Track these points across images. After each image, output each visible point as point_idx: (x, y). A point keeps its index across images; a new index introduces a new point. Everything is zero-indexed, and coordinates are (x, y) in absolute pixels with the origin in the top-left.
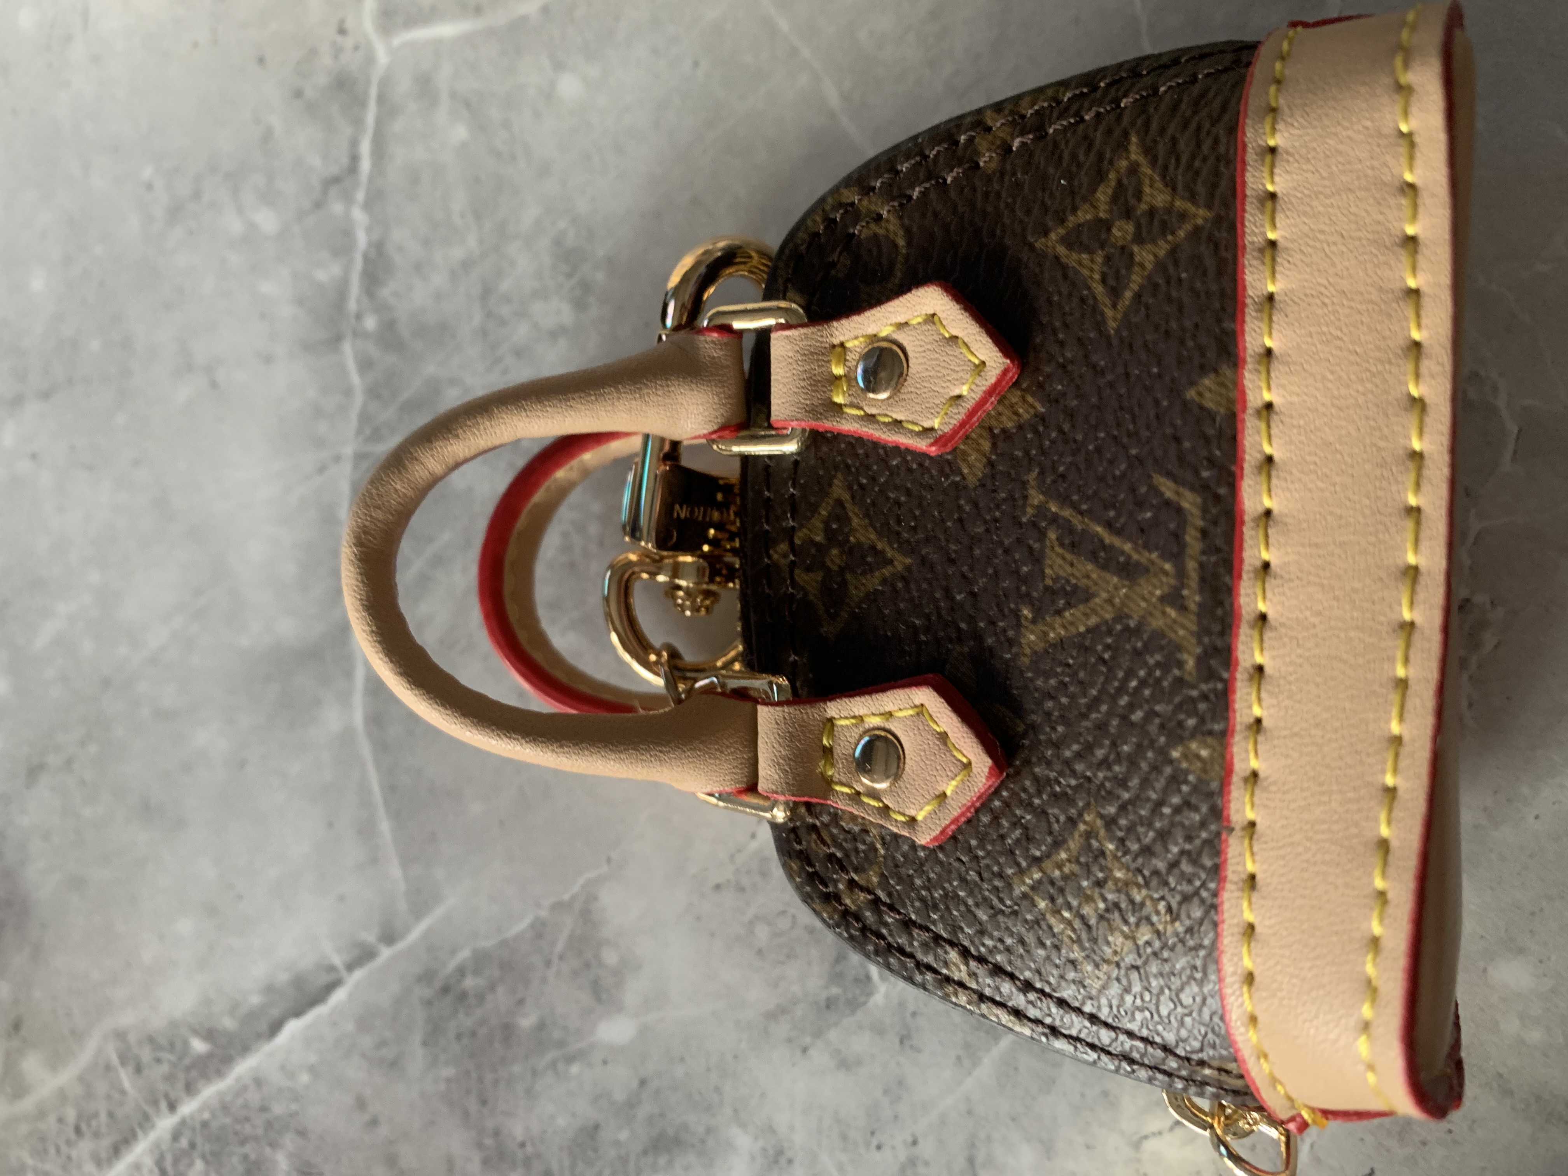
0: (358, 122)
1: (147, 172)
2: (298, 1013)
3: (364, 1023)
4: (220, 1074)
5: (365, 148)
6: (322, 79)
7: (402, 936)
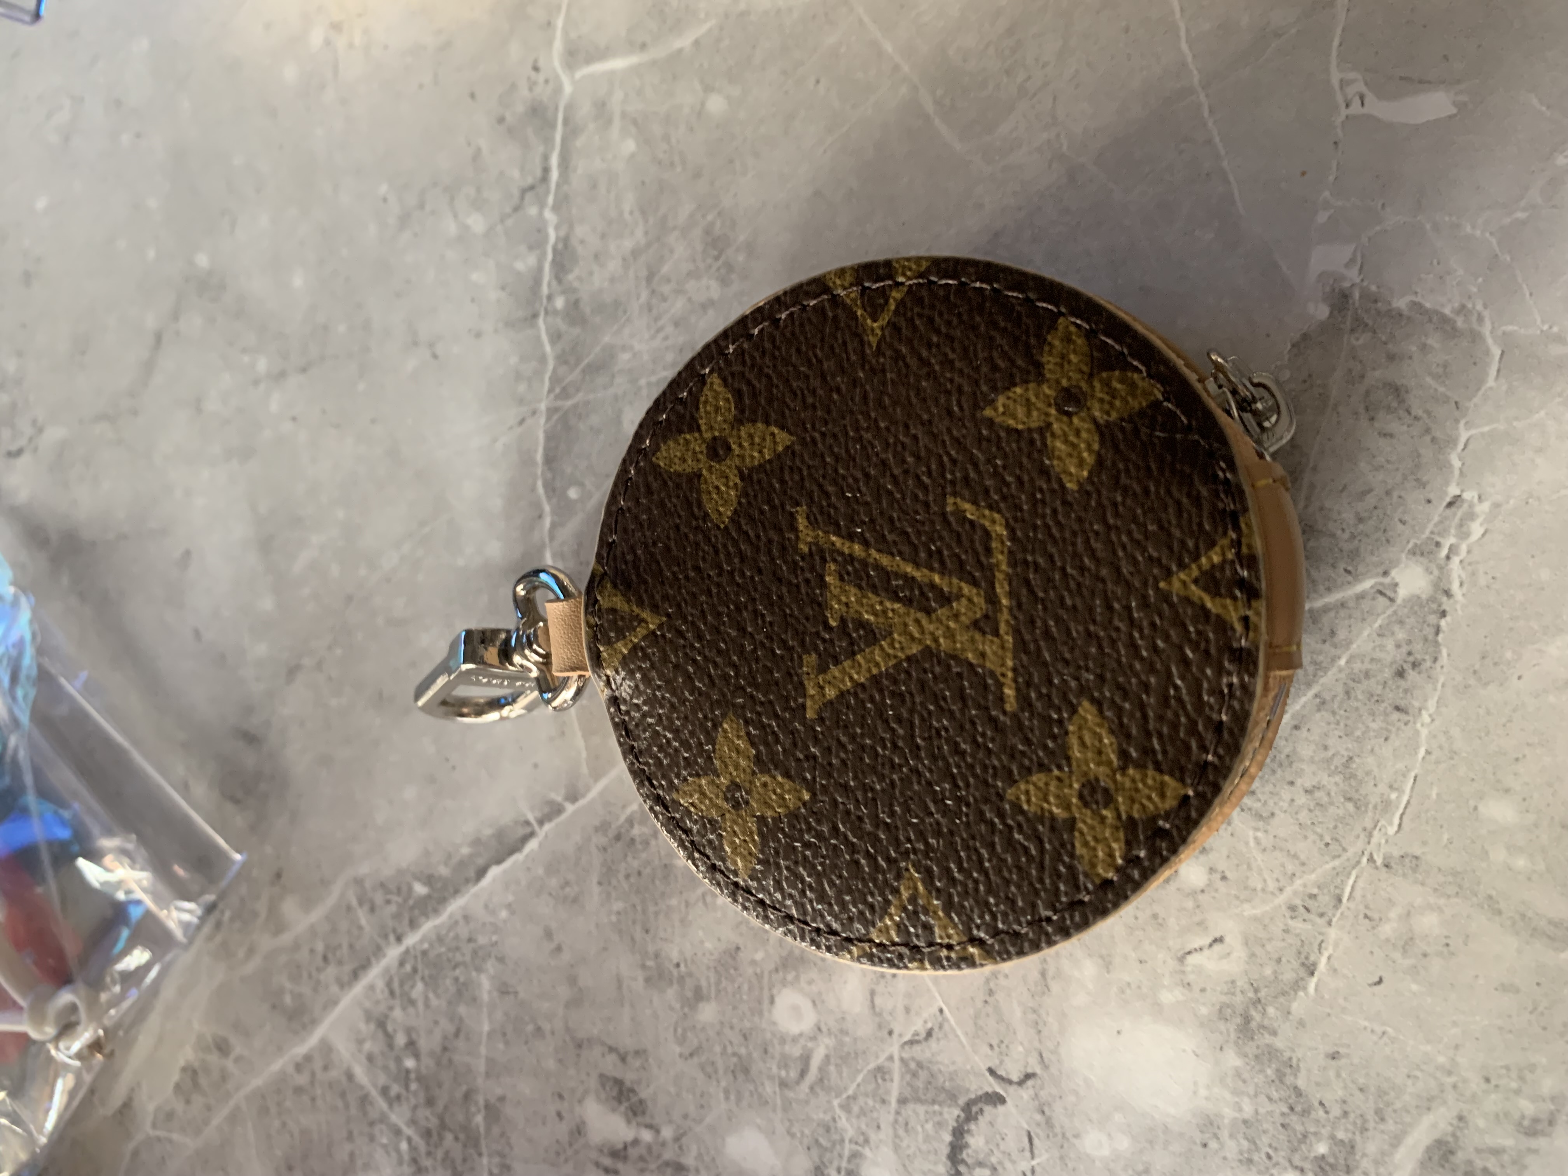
0: (548, 141)
1: (383, 189)
2: (499, 861)
3: (551, 869)
4: (436, 912)
5: (554, 161)
6: (520, 108)
7: (583, 796)
